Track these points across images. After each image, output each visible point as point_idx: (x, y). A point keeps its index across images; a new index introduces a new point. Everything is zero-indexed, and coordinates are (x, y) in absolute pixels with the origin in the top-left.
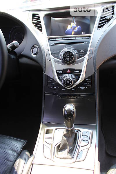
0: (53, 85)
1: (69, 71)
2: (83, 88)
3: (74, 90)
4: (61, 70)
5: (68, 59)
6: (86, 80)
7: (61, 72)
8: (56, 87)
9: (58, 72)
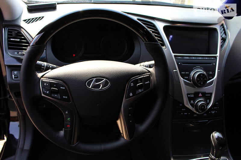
0: (184, 111)
1: (200, 95)
2: (213, 112)
3: (205, 115)
4: (192, 94)
5: (202, 82)
6: (216, 103)
7: (193, 96)
8: (186, 114)
9: (189, 96)
